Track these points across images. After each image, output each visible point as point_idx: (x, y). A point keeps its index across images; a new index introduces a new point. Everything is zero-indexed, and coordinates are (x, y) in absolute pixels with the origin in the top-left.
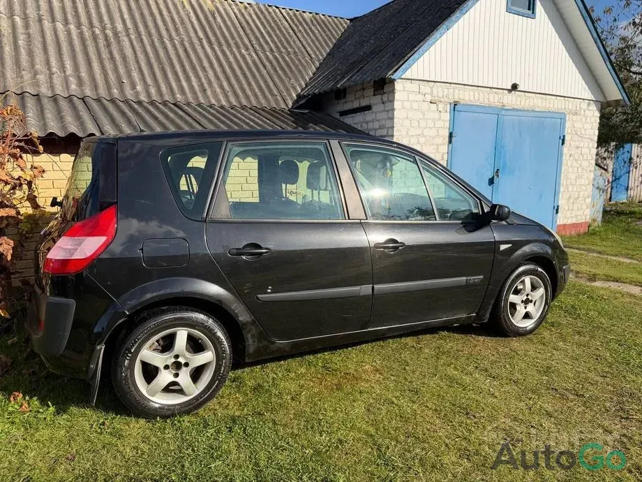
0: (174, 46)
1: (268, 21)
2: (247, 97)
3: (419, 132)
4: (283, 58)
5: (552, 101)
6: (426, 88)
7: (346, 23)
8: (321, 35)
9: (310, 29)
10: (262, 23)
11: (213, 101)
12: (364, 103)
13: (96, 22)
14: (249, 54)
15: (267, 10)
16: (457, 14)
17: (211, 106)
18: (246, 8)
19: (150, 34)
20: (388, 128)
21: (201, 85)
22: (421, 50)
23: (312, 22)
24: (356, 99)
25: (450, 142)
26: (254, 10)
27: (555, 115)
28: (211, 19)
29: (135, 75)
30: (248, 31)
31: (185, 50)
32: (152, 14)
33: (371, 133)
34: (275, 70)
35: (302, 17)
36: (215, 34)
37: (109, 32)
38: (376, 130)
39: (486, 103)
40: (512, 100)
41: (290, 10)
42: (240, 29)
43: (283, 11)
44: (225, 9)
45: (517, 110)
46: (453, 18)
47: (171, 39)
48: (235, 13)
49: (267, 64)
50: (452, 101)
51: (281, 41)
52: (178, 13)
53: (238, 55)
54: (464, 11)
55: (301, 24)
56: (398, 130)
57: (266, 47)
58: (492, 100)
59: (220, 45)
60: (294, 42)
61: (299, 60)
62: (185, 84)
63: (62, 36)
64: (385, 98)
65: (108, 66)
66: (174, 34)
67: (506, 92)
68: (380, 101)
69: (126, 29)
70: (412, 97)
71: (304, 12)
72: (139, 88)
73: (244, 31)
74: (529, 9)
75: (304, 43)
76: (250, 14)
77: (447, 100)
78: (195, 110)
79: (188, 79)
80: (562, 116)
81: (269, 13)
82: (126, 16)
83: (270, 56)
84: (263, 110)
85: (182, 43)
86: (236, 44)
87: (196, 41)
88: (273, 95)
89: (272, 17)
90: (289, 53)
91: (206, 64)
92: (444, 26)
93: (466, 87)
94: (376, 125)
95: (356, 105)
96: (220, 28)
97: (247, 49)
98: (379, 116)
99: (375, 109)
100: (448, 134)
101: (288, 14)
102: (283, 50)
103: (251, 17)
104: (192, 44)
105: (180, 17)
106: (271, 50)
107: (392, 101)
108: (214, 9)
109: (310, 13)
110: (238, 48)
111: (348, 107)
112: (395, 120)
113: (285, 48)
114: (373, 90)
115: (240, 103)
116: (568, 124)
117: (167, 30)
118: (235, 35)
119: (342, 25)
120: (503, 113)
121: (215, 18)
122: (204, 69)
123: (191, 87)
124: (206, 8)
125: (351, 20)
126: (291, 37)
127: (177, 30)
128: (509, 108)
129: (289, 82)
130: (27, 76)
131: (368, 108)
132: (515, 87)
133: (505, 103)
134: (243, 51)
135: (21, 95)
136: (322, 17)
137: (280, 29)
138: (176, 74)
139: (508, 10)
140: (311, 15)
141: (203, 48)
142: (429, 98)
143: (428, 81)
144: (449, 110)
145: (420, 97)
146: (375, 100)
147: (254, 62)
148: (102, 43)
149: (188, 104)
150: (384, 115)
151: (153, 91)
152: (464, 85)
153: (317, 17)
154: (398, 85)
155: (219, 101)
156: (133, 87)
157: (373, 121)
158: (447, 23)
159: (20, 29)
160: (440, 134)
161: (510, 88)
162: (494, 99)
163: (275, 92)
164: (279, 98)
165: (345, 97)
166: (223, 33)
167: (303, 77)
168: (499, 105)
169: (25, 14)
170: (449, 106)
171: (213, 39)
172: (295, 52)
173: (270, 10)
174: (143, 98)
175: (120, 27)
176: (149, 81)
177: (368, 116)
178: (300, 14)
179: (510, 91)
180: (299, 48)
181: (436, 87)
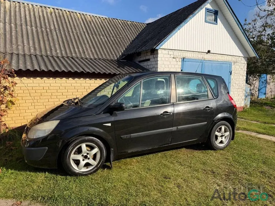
0: (74, 35)
1: (112, 25)
2: (101, 55)
4: (118, 40)
5: (225, 57)
6: (171, 52)
7: (145, 25)
8: (134, 30)
9: (130, 28)
10: (110, 26)
11: (88, 57)
12: (147, 58)
14: (104, 38)
15: (113, 20)
16: (183, 23)
17: (86, 59)
18: (104, 20)
19: (64, 31)
20: (156, 68)
21: (83, 50)
22: (168, 37)
23: (131, 25)
24: (144, 56)
26: (107, 21)
27: (227, 63)
28: (89, 24)
29: (57, 46)
30: (104, 29)
31: (78, 37)
32: (66, 22)
33: (150, 70)
34: (114, 44)
35: (127, 23)
36: (90, 30)
37: (48, 30)
38: (151, 68)
39: (197, 58)
40: (208, 57)
41: (122, 20)
42: (101, 28)
43: (119, 21)
44: (95, 20)
45: (210, 61)
46: (181, 25)
47: (73, 32)
48: (99, 22)
49: (111, 42)
50: (182, 57)
51: (117, 33)
52: (76, 22)
53: (99, 38)
55: (126, 25)
56: (159, 69)
57: (111, 35)
58: (199, 57)
59: (92, 34)
60: (123, 33)
61: (124, 41)
62: (76, 50)
63: (29, 32)
64: (155, 56)
65: (47, 42)
66: (74, 30)
67: (205, 53)
68: (153, 57)
69: (55, 28)
70: (165, 56)
71: (128, 21)
72: (58, 51)
73: (103, 29)
74: (215, 21)
75: (127, 34)
76: (105, 22)
77: (180, 57)
78: (80, 60)
79: (78, 48)
80: (230, 63)
81: (113, 22)
82: (55, 23)
83: (112, 39)
84: (108, 60)
85: (77, 33)
86: (99, 34)
87: (82, 33)
88: (112, 54)
89: (114, 23)
90: (120, 38)
91: (86, 42)
92: (178, 28)
94: (152, 66)
95: (144, 59)
96: (93, 28)
97: (103, 36)
98: (153, 63)
99: (151, 60)
100: (180, 71)
101: (121, 22)
102: (118, 37)
103: (106, 23)
104: (81, 34)
105: (77, 23)
106: (113, 36)
107: (157, 57)
108: (91, 20)
109: (130, 21)
110: (100, 36)
111: (142, 59)
112: (158, 65)
113: (119, 35)
114: (150, 53)
115: (98, 57)
116: (233, 67)
117: (71, 29)
118: (99, 31)
119: (143, 26)
120: (204, 62)
121: (91, 24)
122: (85, 44)
123: (79, 51)
124: (87, 20)
125: (147, 24)
126: (122, 31)
127: (75, 29)
128: (207, 60)
129: (119, 49)
130: (14, 47)
131: (149, 60)
132: (209, 52)
133: (205, 58)
134: (102, 37)
135: (12, 54)
136: (135, 23)
137: (117, 28)
138: (73, 45)
139: (206, 21)
140: (131, 22)
141: (85, 35)
142: (172, 56)
143: (172, 50)
144: (181, 61)
145: (169, 56)
146: (151, 57)
147: (105, 41)
148: (45, 34)
149: (77, 58)
150: (154, 63)
151: (63, 52)
152: (187, 51)
153: (133, 23)
155: (90, 56)
156: (56, 51)
157: (150, 65)
158: (179, 27)
159: (13, 29)
161: (207, 52)
163: (113, 53)
165: (140, 55)
166: (94, 30)
167: (125, 47)
168: (203, 59)
169: (16, 23)
170: (181, 59)
171: (89, 32)
172: (123, 37)
173: (114, 20)
174: (59, 55)
175: (52, 28)
176: (62, 49)
177: (149, 63)
179: (207, 53)
180: (124, 36)
181: (175, 52)
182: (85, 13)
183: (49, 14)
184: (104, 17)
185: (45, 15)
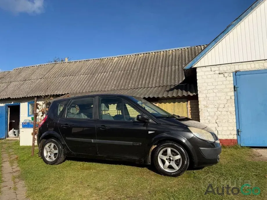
1: (192, 53)
3: (213, 87)
11: (150, 86)
13: (129, 69)
15: (194, 48)
18: (185, 50)
21: (149, 81)
25: (235, 91)
26: (188, 50)
28: (167, 58)
29: (131, 82)
30: (180, 59)
31: (151, 71)
36: (165, 63)
37: (131, 71)
43: (202, 47)
44: (176, 53)
47: (149, 68)
48: (179, 53)
49: (180, 69)
53: (170, 68)
56: (200, 88)
57: (184, 63)
62: (144, 82)
63: (118, 75)
65: (125, 80)
66: (151, 66)
70: (207, 73)
72: (130, 85)
77: (230, 71)
79: (146, 80)
82: (139, 65)
93: (243, 63)
97: (175, 65)
100: (233, 87)
103: (185, 53)
104: (155, 68)
108: (171, 54)
115: (159, 85)
121: (169, 57)
122: (154, 76)
127: (153, 65)
130: (105, 86)
134: (173, 67)
141: (158, 69)
142: (218, 72)
144: (232, 76)
145: (212, 73)
147: (175, 70)
148: (128, 74)
151: (133, 86)
154: (197, 71)
159: (110, 75)
160: (227, 87)
164: (177, 81)
169: (113, 71)
173: (196, 48)
175: (135, 69)
176: (134, 83)
181: (221, 67)
184: (186, 47)
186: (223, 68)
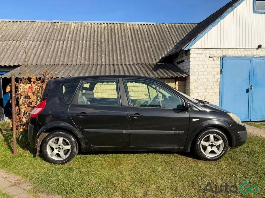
0: (119, 44)
1: (159, 30)
2: (140, 60)
3: (203, 70)
4: (161, 44)
6: (206, 52)
7: (195, 25)
8: (181, 32)
9: (177, 30)
10: (156, 31)
11: (127, 63)
12: (183, 59)
13: (96, 40)
14: (147, 44)
16: (219, 19)
17: (126, 65)
18: (151, 26)
19: (112, 41)
20: (189, 69)
21: (125, 57)
22: (199, 37)
23: (179, 27)
24: (181, 57)
25: (221, 74)
26: (154, 27)
28: (136, 33)
29: (103, 56)
30: (149, 35)
31: (123, 46)
32: (115, 34)
33: (185, 71)
34: (156, 49)
36: (136, 38)
37: (99, 43)
38: (185, 70)
39: (242, 55)
40: (259, 53)
41: (170, 24)
42: (146, 35)
43: (167, 25)
44: (143, 28)
46: (216, 21)
47: (119, 42)
48: (146, 29)
49: (153, 47)
50: (221, 56)
51: (162, 37)
52: (124, 32)
53: (142, 45)
54: (222, 18)
55: (173, 29)
56: (192, 70)
57: (155, 40)
59: (136, 42)
60: (168, 37)
61: (168, 44)
62: (119, 58)
63: (84, 45)
65: (95, 53)
66: (120, 40)
67: (255, 49)
68: (186, 58)
69: (105, 40)
70: (199, 56)
71: (176, 24)
72: (103, 60)
75: (172, 36)
77: (218, 55)
79: (121, 56)
81: (161, 27)
82: (106, 36)
83: (155, 43)
84: (146, 64)
85: (123, 43)
88: (151, 58)
90: (163, 42)
92: (211, 26)
93: (229, 49)
94: (186, 68)
95: (181, 60)
96: (138, 36)
97: (147, 42)
98: (186, 64)
99: (185, 61)
100: (220, 70)
101: (169, 26)
103: (152, 29)
104: (126, 43)
106: (157, 41)
107: (189, 58)
108: (138, 29)
109: (179, 24)
110: (143, 42)
111: (179, 60)
112: (191, 66)
113: (163, 39)
114: (184, 54)
115: (137, 62)
118: (144, 37)
120: (254, 59)
122: (128, 51)
123: (121, 59)
124: (135, 28)
125: (198, 24)
126: (167, 35)
127: (122, 38)
128: (258, 56)
129: (160, 53)
130: (70, 59)
131: (183, 61)
132: (260, 47)
133: (254, 54)
134: (145, 43)
136: (184, 24)
137: (163, 32)
138: (117, 54)
139: (254, 12)
140: (179, 25)
141: (130, 44)
142: (208, 55)
143: (208, 49)
144: (220, 60)
145: (204, 56)
147: (148, 47)
148: (96, 46)
149: (118, 64)
150: (188, 64)
151: (107, 61)
153: (182, 25)
154: (192, 52)
155: (129, 62)
156: (101, 60)
157: (185, 66)
158: (213, 24)
159: (73, 45)
160: (215, 70)
161: (257, 47)
162: (247, 53)
163: (153, 57)
164: (154, 59)
165: (178, 57)
166: (139, 37)
167: (167, 50)
168: (251, 56)
169: (75, 40)
170: (220, 58)
171: (134, 40)
172: (167, 41)
173: (162, 25)
174: (103, 63)
175: (103, 40)
176: (107, 57)
177: (184, 64)
178: (174, 25)
179: (257, 49)
180: (169, 39)
181: (212, 51)
182: (133, 23)
183: (102, 29)
184: (152, 23)
185: (99, 30)
186: (213, 52)
